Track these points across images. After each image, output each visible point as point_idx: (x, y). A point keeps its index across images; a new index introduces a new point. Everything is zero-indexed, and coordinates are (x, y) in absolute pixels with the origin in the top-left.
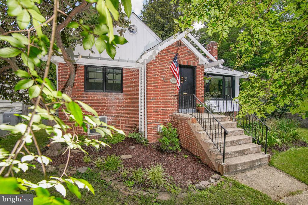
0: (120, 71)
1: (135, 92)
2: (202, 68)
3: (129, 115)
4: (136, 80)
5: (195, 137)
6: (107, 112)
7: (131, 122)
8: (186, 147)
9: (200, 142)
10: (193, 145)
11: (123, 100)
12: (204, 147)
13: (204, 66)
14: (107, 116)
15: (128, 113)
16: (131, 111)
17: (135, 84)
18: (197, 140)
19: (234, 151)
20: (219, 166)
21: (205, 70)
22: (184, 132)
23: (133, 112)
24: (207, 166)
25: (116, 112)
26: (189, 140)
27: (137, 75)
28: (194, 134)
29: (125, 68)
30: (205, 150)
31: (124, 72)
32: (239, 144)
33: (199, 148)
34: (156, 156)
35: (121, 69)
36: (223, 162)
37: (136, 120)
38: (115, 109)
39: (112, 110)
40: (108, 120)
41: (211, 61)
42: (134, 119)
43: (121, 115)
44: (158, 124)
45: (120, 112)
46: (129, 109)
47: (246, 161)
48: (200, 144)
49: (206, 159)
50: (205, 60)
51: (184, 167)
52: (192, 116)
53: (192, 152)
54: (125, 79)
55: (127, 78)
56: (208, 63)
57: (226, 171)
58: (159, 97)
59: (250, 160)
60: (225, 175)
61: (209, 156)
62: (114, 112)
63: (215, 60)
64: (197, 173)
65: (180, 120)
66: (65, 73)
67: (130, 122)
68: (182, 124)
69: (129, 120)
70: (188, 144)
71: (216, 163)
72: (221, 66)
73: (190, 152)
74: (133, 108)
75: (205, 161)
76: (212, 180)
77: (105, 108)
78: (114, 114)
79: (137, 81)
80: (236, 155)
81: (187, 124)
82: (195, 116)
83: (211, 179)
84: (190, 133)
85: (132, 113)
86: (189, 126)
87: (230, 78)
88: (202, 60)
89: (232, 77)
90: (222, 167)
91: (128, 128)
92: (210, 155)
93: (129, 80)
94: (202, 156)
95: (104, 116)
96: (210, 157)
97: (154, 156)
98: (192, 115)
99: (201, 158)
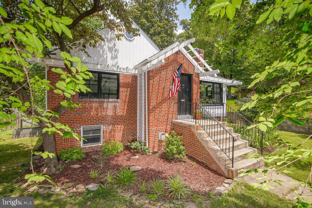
0: (116, 77)
1: (132, 98)
2: (198, 76)
3: (125, 123)
4: (133, 86)
5: (201, 144)
6: (103, 121)
7: (128, 130)
8: (190, 154)
9: (207, 149)
10: (198, 151)
11: (119, 107)
12: (211, 154)
13: (199, 75)
14: (102, 124)
15: (125, 121)
16: (127, 118)
17: (132, 90)
18: (203, 147)
19: (238, 155)
20: (228, 171)
21: (200, 78)
22: (187, 139)
23: (130, 119)
24: (216, 172)
25: (112, 120)
26: (193, 147)
27: (134, 81)
28: (199, 141)
29: (122, 74)
30: (213, 157)
31: (121, 78)
32: (240, 149)
33: (205, 154)
34: (165, 165)
35: (118, 75)
36: (233, 167)
37: (133, 128)
38: (111, 117)
39: (108, 118)
40: (103, 129)
41: (207, 70)
42: (131, 127)
43: (117, 123)
44: (159, 132)
45: (116, 120)
46: (126, 117)
47: (249, 165)
48: (207, 151)
49: (214, 165)
50: (201, 69)
51: (196, 174)
52: (196, 124)
53: (197, 158)
54: (121, 85)
55: (124, 84)
56: (204, 71)
57: (236, 175)
58: (160, 104)
59: (252, 163)
60: (236, 179)
61: (217, 162)
62: (110, 120)
63: (211, 70)
64: (210, 179)
65: (182, 127)
66: (57, 77)
67: (126, 130)
68: (184, 131)
69: (126, 128)
70: (192, 151)
71: (225, 168)
72: (216, 75)
73: (194, 159)
74: (130, 115)
75: (213, 167)
76: (227, 185)
77: (101, 116)
78: (110, 122)
79: (134, 88)
80: (240, 159)
81: (191, 131)
82: (199, 123)
83: (224, 184)
84: (194, 140)
85: (129, 121)
86: (193, 133)
87: (218, 85)
88: (198, 69)
89: (220, 84)
90: (232, 171)
91: (125, 136)
92: (219, 160)
93: (126, 86)
94: (209, 163)
95: (99, 124)
96: (219, 163)
97: (163, 165)
98: (196, 122)
99: (208, 164)
